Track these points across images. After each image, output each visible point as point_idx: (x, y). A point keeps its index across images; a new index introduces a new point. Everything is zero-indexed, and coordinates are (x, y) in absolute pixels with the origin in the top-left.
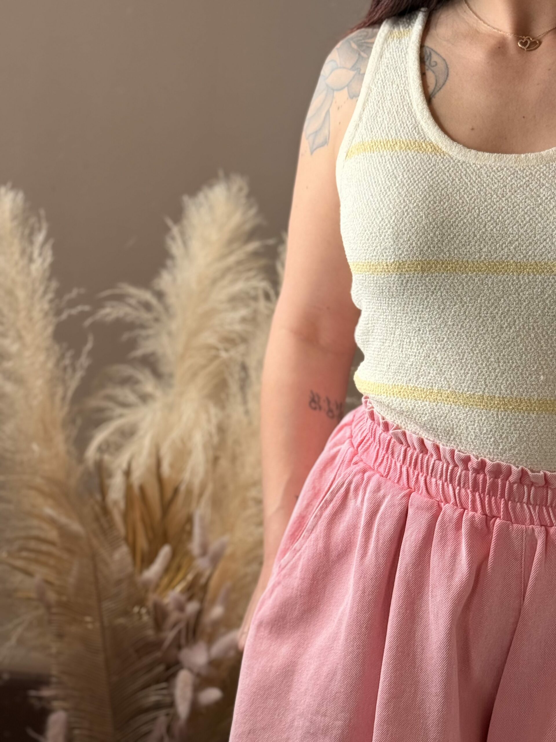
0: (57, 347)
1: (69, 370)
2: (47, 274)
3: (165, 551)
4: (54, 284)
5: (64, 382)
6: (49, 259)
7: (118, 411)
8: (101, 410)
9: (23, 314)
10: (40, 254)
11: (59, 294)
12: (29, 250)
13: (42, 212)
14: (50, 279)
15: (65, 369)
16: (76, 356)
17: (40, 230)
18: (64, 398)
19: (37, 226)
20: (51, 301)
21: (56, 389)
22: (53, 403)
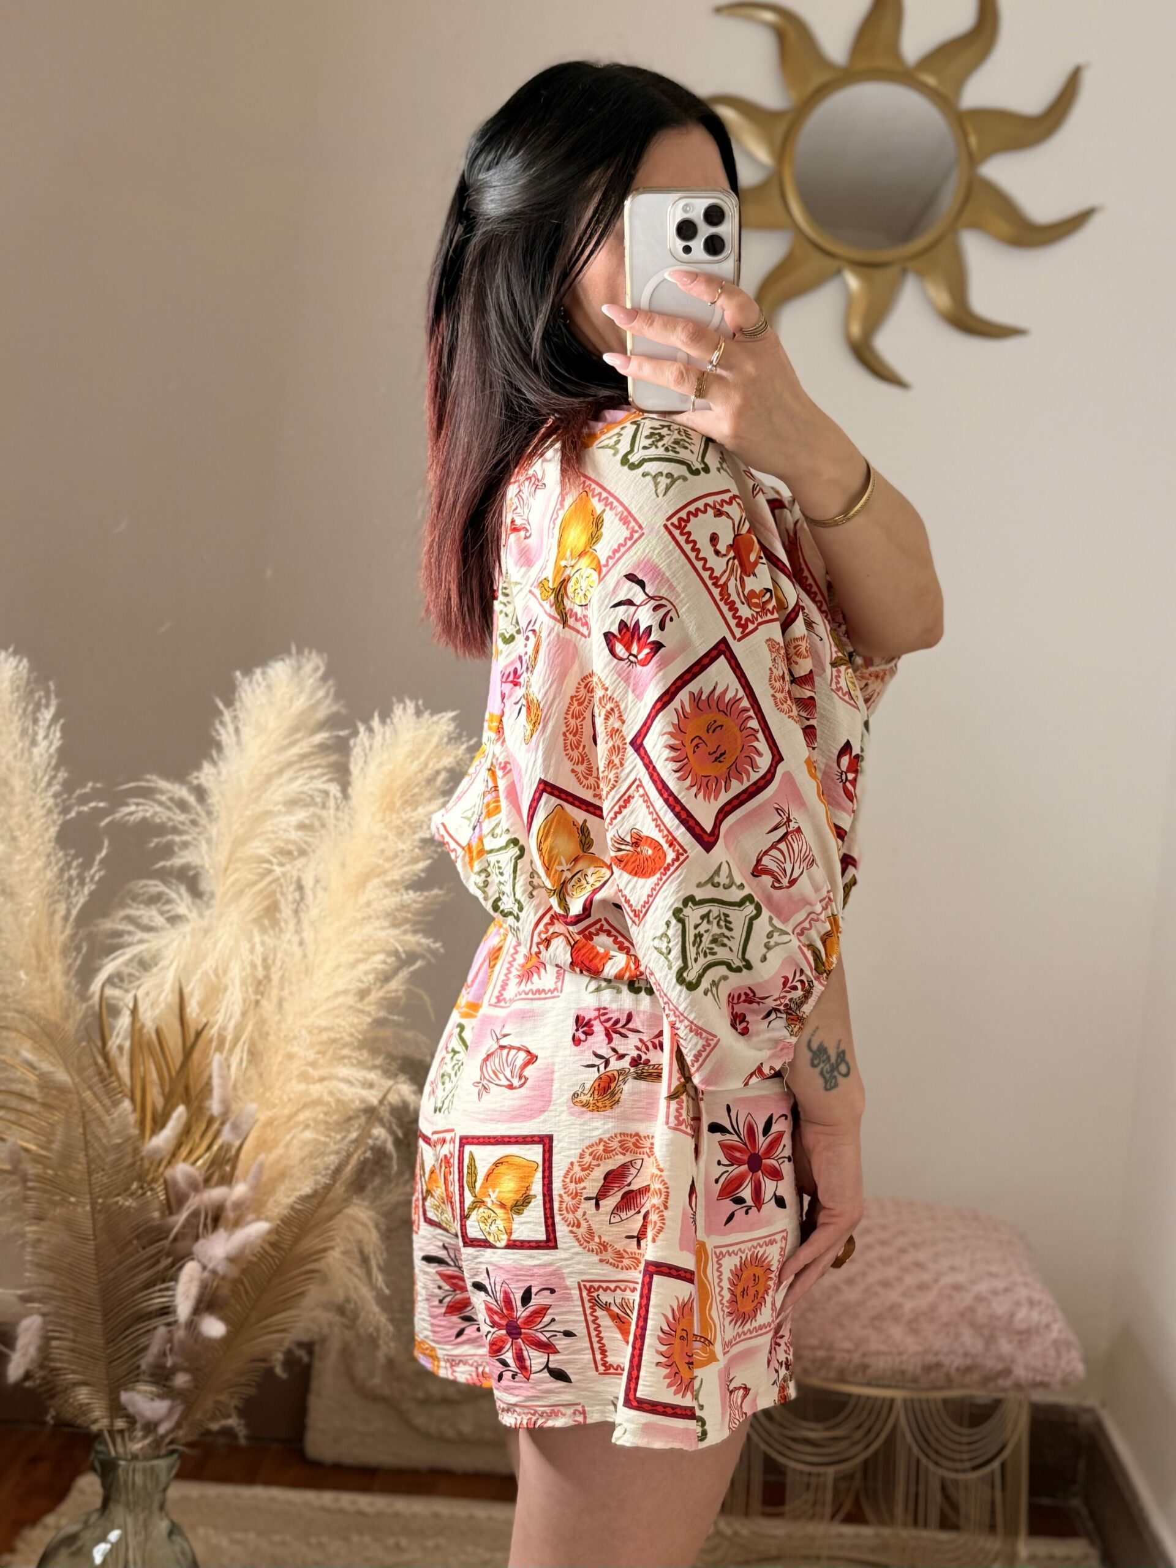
0: (61, 854)
1: (76, 883)
2: (54, 762)
3: (180, 1112)
4: (62, 775)
5: (69, 896)
6: (57, 743)
7: (140, 935)
8: (119, 934)
9: (17, 810)
10: (46, 737)
11: (68, 787)
12: (30, 731)
13: (52, 685)
14: (57, 768)
15: (70, 881)
16: (86, 866)
17: (47, 706)
18: (66, 918)
19: (43, 701)
20: (56, 796)
21: (57, 906)
22: (51, 923)
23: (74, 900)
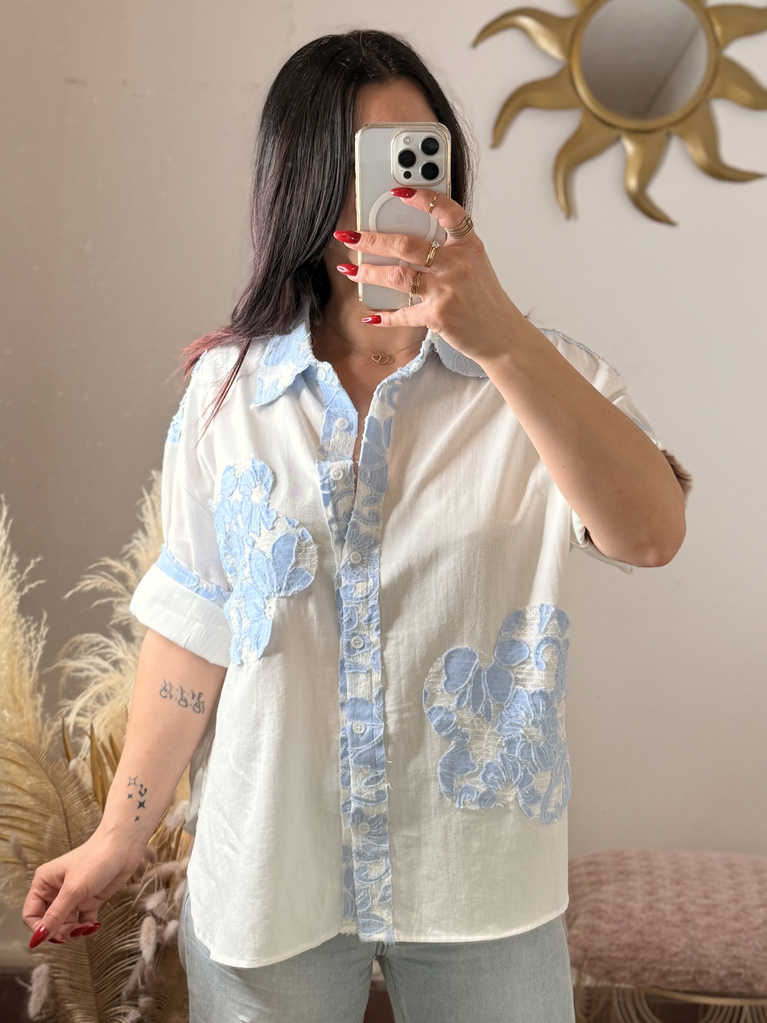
0: (23, 621)
1: (34, 642)
4: (15, 559)
5: (30, 653)
11: (19, 569)
15: (30, 641)
18: (31, 669)
20: (13, 577)
21: (23, 660)
22: (21, 674)
23: (34, 654)
